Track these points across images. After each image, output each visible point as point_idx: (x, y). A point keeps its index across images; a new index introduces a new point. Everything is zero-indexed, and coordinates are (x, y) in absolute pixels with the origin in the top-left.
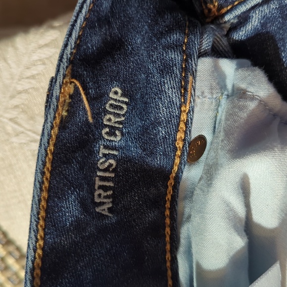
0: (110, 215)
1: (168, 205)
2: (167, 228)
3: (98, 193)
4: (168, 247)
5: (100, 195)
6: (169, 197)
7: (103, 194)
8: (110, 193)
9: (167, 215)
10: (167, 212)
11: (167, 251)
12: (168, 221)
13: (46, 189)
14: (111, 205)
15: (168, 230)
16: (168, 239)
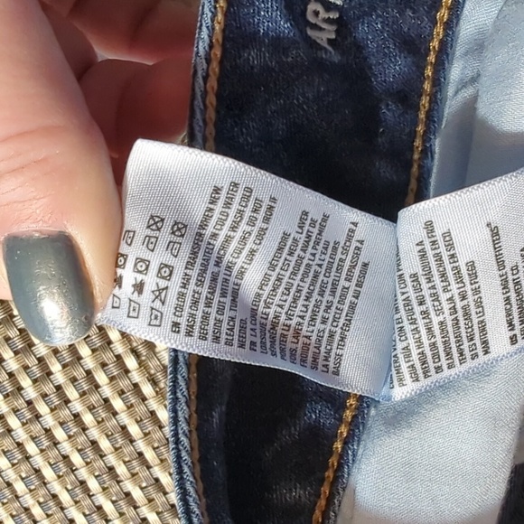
0: (330, 48)
1: (432, 58)
2: (424, 98)
3: (314, 8)
4: (420, 129)
5: (316, 13)
6: (435, 44)
7: (323, 14)
8: (334, 15)
9: (428, 76)
10: (429, 72)
11: (418, 135)
12: (427, 86)
13: (222, 11)
14: (333, 36)
15: (425, 101)
16: (422, 116)
